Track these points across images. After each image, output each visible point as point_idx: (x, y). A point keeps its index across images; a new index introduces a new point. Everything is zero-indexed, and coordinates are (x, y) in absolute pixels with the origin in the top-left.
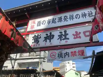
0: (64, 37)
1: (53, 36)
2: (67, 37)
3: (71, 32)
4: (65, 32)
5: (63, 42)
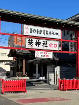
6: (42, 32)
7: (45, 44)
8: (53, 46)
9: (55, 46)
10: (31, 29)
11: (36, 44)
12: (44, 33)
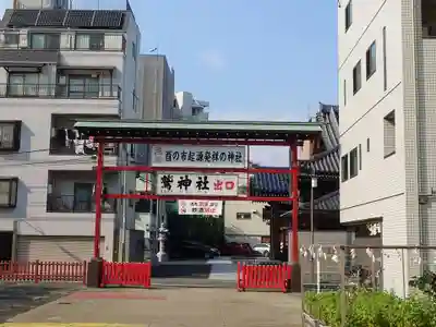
0: (203, 186)
1: (190, 182)
2: (208, 186)
3: (212, 179)
4: (206, 178)
5: (203, 192)
6: (195, 157)
7: (202, 184)
8: (224, 186)
9: (229, 185)
10: (168, 153)
11: (181, 184)
12: (200, 158)
